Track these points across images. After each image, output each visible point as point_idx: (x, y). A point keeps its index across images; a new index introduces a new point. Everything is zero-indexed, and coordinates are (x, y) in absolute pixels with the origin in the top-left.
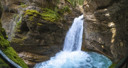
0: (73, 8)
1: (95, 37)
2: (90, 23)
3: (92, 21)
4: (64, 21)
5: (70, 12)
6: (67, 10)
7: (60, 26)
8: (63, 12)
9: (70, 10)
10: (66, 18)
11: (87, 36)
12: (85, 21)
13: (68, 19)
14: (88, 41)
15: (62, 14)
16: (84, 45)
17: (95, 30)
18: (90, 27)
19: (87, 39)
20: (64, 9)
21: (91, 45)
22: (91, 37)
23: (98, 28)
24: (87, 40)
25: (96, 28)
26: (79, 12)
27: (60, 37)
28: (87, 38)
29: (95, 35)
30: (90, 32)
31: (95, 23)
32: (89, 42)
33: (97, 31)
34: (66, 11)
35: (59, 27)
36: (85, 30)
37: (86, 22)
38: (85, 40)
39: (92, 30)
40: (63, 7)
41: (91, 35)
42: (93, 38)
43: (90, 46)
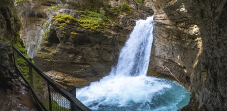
0: (137, 5)
1: (171, 53)
2: (162, 28)
3: (165, 24)
4: (118, 27)
5: (130, 11)
6: (126, 9)
7: (109, 35)
8: (118, 12)
9: (131, 8)
10: (122, 22)
11: (159, 51)
12: (155, 25)
13: (126, 23)
14: (160, 60)
15: (117, 15)
16: (153, 65)
17: (172, 40)
18: (162, 35)
19: (157, 57)
20: (120, 8)
21: (165, 68)
22: (164, 54)
23: (175, 37)
24: (159, 57)
25: (172, 38)
26: (149, 10)
27: (109, 52)
28: (157, 54)
29: (172, 50)
30: (163, 44)
31: (168, 27)
32: (162, 61)
33: (175, 43)
34: (122, 11)
35: (106, 37)
36: (156, 41)
37: (157, 27)
38: (155, 58)
39: (166, 40)
40: (117, 5)
41: (164, 50)
42: (168, 54)
43: (162, 68)
